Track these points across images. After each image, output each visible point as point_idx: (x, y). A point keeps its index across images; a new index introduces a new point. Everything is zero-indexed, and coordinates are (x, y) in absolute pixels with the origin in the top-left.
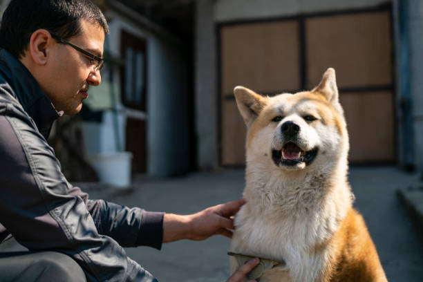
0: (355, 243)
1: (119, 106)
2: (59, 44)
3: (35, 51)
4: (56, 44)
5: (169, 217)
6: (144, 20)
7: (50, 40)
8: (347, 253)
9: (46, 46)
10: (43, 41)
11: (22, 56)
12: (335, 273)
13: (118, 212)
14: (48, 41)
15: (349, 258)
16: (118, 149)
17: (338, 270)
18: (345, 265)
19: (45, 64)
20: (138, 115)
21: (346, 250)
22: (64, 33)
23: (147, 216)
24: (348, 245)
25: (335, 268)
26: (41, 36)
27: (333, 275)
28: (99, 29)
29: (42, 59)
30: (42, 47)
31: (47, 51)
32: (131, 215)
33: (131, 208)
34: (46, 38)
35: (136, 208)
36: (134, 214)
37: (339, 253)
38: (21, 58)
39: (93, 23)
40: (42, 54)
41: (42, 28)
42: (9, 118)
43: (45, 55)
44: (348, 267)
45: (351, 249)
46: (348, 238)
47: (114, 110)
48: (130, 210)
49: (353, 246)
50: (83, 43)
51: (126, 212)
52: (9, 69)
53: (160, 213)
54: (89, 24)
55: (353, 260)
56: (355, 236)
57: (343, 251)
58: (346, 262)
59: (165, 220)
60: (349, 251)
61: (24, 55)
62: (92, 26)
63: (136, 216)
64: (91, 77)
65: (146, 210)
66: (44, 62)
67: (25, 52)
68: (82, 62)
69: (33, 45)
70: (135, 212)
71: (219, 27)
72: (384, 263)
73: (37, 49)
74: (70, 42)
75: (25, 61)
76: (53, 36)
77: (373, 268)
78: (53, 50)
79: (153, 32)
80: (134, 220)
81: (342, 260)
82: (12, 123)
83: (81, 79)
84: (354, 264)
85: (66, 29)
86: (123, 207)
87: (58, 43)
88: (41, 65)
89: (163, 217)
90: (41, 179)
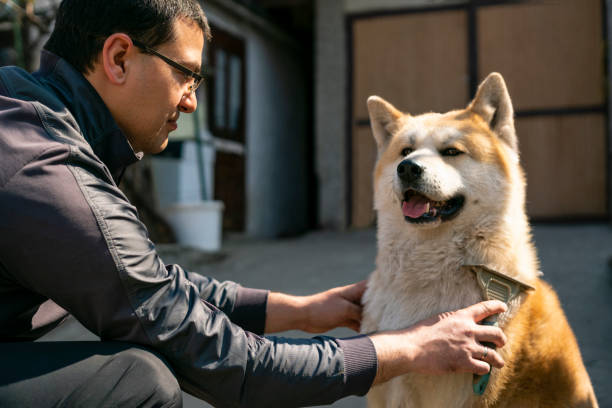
0: (541, 333)
1: (205, 135)
2: (144, 55)
3: (110, 64)
4: (140, 55)
5: (275, 297)
6: (241, 10)
7: (131, 49)
8: (529, 347)
9: (124, 58)
10: (121, 49)
11: (89, 71)
12: (513, 375)
13: (203, 287)
14: (129, 50)
15: (532, 354)
16: (204, 197)
17: (516, 370)
18: (527, 365)
19: (124, 83)
20: (233, 147)
21: (528, 342)
22: (152, 38)
23: (244, 295)
24: (532, 336)
25: (513, 366)
26: (118, 43)
27: (510, 377)
28: (198, 33)
29: (120, 77)
30: (119, 59)
31: (126, 64)
32: (222, 292)
33: (221, 282)
34: (125, 46)
35: (228, 282)
36: (225, 292)
37: (518, 346)
38: (89, 74)
39: (191, 25)
40: (119, 68)
41: (120, 31)
42: (72, 168)
43: (124, 71)
44: (531, 367)
45: (534, 341)
46: (531, 325)
47: (198, 141)
48: (219, 285)
49: (538, 337)
50: (177, 54)
51: (215, 287)
52: (70, 90)
53: (263, 291)
54: (185, 25)
55: (538, 357)
56: (542, 323)
57: (523, 344)
58: (528, 360)
59: (269, 300)
60: (532, 344)
61: (93, 69)
62: (189, 28)
63: (229, 295)
64: (185, 100)
65: (243, 286)
66: (120, 81)
67: (94, 64)
68: (174, 80)
69: (108, 55)
70: (227, 288)
71: (351, 19)
72: (589, 364)
73: (112, 61)
74: (159, 52)
75: (93, 78)
76: (135, 43)
77: (570, 371)
78: (135, 63)
79: (255, 28)
80: (225, 300)
81: (523, 356)
82: (77, 175)
83: (173, 104)
84: (541, 364)
85: (153, 32)
86: (210, 281)
87: (143, 52)
88: (117, 84)
89: (266, 297)
90: (120, 255)
